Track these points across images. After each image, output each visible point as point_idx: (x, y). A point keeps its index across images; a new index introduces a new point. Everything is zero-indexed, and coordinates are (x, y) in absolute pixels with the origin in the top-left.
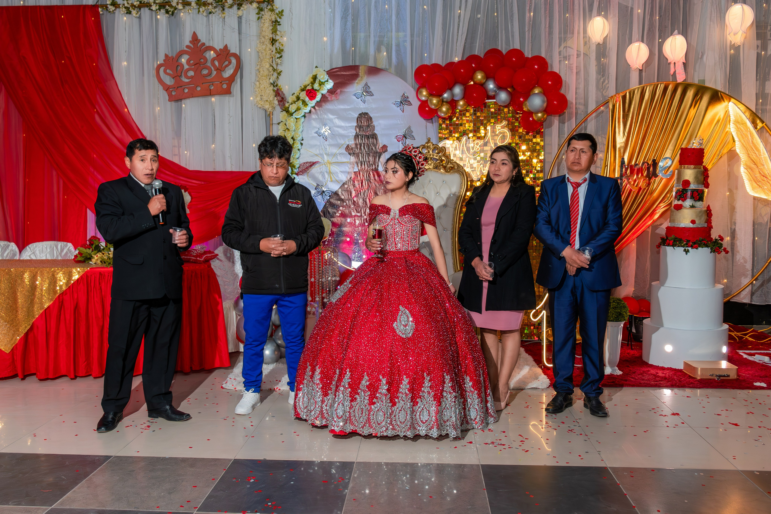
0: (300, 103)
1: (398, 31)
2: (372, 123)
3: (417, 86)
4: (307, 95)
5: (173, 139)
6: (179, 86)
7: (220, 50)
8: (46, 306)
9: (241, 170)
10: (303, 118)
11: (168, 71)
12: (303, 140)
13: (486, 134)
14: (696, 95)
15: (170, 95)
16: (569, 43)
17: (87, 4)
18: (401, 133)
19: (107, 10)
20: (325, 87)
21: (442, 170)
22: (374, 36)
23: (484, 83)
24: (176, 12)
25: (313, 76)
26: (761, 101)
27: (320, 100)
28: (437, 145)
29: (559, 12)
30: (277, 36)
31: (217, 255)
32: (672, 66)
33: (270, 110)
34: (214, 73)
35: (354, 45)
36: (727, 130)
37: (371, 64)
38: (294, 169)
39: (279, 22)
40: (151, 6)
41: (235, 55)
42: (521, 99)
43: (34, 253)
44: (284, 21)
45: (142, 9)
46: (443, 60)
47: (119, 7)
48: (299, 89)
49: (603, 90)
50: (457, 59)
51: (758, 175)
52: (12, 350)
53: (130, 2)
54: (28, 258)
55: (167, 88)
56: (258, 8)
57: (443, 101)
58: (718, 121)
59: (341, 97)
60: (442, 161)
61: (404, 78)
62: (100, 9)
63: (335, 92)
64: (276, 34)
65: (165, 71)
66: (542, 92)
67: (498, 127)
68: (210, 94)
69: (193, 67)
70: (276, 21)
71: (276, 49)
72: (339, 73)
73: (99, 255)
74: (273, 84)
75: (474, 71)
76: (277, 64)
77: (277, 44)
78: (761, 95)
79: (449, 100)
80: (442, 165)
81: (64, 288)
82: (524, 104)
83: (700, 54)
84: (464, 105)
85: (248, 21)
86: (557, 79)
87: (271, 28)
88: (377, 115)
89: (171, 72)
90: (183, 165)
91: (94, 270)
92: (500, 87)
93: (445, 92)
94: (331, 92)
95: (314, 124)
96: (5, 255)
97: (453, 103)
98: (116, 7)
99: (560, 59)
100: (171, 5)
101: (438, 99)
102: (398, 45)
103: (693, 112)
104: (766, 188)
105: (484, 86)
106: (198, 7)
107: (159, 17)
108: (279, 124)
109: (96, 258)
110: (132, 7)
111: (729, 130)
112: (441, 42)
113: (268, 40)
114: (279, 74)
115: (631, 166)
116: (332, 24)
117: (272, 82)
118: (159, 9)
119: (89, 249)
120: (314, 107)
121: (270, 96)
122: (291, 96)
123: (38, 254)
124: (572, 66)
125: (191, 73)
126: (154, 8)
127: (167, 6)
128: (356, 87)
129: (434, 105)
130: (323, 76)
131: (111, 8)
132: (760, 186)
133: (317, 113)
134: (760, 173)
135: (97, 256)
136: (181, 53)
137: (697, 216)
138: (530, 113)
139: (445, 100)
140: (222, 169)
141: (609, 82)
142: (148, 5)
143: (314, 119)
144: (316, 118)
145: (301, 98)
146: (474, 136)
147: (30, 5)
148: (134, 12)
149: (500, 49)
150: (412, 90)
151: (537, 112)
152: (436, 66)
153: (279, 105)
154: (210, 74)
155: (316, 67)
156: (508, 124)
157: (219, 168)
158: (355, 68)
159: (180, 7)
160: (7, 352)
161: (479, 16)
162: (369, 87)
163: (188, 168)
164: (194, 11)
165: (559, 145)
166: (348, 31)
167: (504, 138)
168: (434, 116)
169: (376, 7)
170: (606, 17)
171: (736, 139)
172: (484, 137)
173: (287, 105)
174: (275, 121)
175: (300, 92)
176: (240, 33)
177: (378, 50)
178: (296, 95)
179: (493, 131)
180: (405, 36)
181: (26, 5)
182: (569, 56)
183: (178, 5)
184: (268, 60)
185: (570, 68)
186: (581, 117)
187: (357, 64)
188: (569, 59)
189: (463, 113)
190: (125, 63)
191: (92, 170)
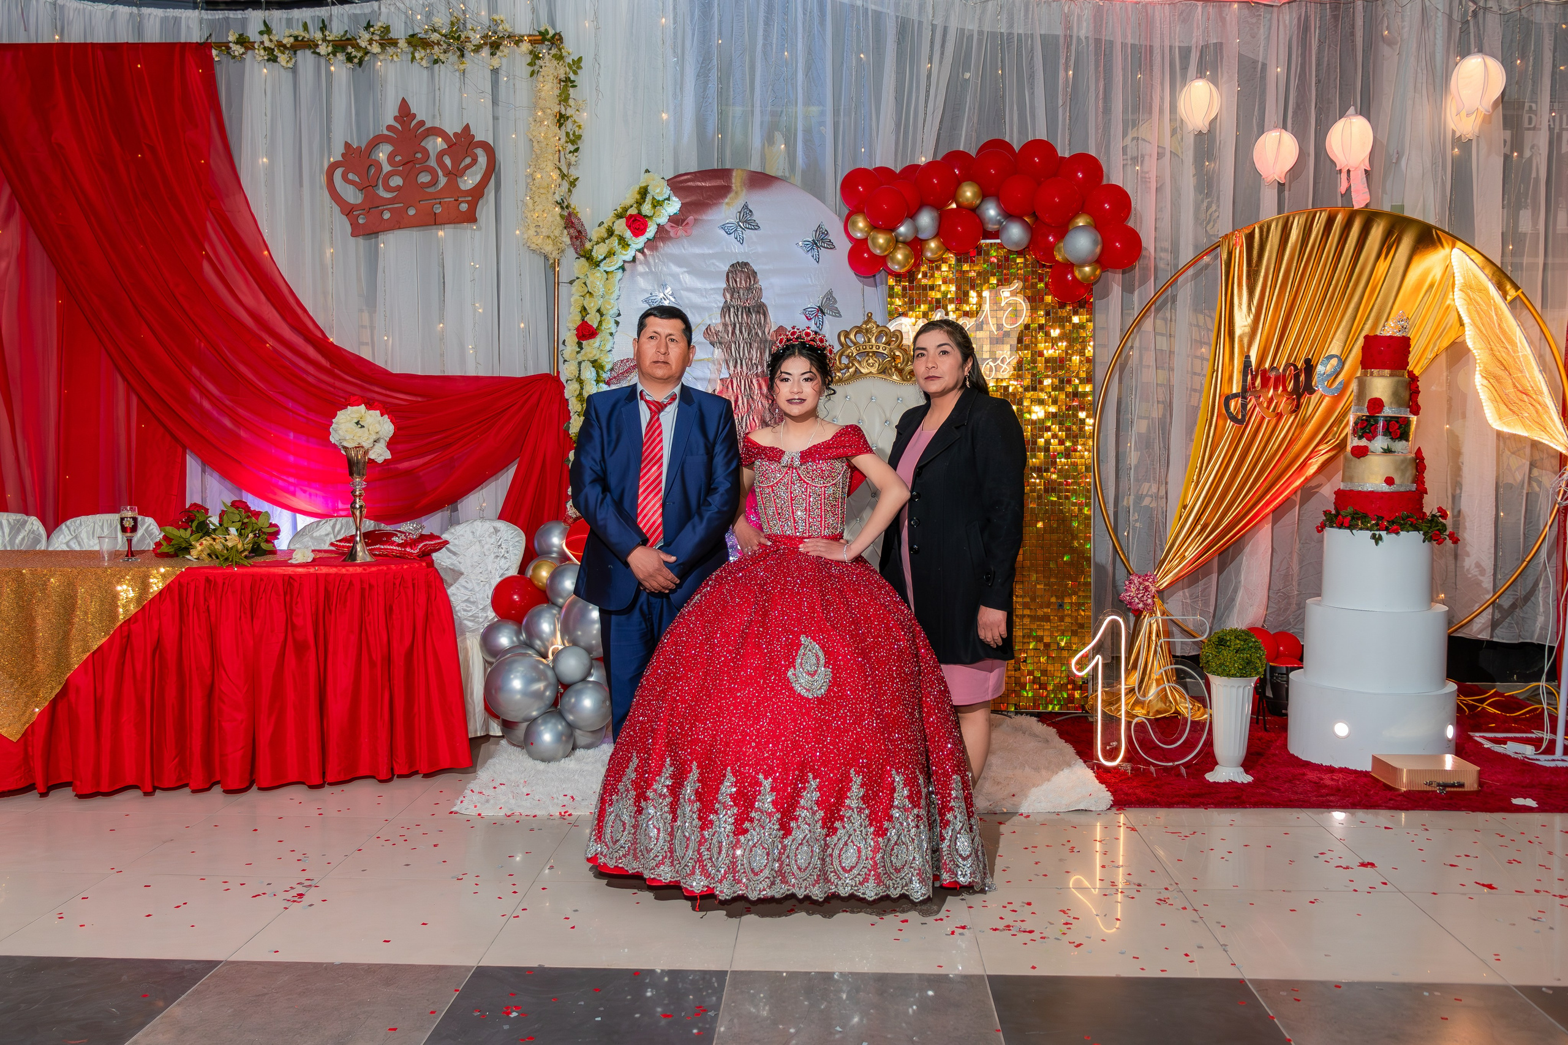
0: (614, 242)
1: (808, 102)
2: (756, 282)
3: (847, 212)
4: (629, 226)
5: (361, 311)
6: (372, 205)
7: (455, 134)
8: (94, 646)
9: (496, 374)
10: (621, 271)
11: (351, 176)
12: (619, 315)
13: (980, 305)
14: (1388, 235)
15: (355, 225)
16: (1143, 131)
17: (189, 41)
18: (814, 302)
19: (229, 53)
20: (663, 211)
21: (895, 377)
22: (762, 112)
23: (978, 206)
24: (366, 58)
25: (640, 188)
26: (1511, 247)
27: (654, 237)
28: (885, 327)
29: (1124, 69)
30: (569, 109)
31: (446, 542)
32: (1344, 176)
33: (553, 255)
34: (443, 181)
35: (722, 128)
36: (1448, 302)
37: (755, 166)
38: (601, 372)
39: (574, 81)
40: (317, 46)
41: (484, 145)
42: (1051, 239)
43: (76, 537)
44: (583, 79)
45: (299, 52)
46: (896, 161)
47: (253, 48)
48: (612, 214)
49: (1208, 223)
50: (923, 159)
51: (1511, 390)
52: (24, 733)
53: (275, 38)
54: (65, 548)
55: (348, 210)
56: (531, 52)
57: (897, 241)
58: (1431, 286)
59: (695, 231)
60: (894, 358)
61: (821, 197)
62: (214, 52)
63: (684, 220)
64: (567, 106)
65: (345, 177)
66: (1092, 223)
67: (1005, 293)
68: (433, 221)
69: (401, 168)
70: (568, 80)
71: (567, 134)
72: (689, 184)
73: (206, 541)
74: (560, 204)
75: (958, 183)
76: (569, 165)
77: (569, 125)
78: (1511, 236)
79: (910, 238)
80: (896, 367)
81: (133, 610)
82: (1056, 248)
83: (1395, 156)
84: (938, 248)
85: (511, 77)
86: (1121, 200)
87: (557, 92)
88: (767, 267)
89: (358, 180)
90: (380, 362)
91: (195, 571)
92: (1010, 214)
93: (900, 222)
94: (676, 220)
95: (642, 282)
96: (17, 541)
97: (916, 245)
98: (247, 49)
99: (1125, 162)
100: (358, 44)
101: (888, 236)
102: (808, 131)
103: (1382, 266)
104: (1527, 415)
105: (978, 212)
106: (412, 49)
107: (332, 68)
108: (571, 282)
109: (199, 548)
110: (279, 49)
111: (1452, 303)
112: (893, 126)
113: (551, 118)
114: (573, 184)
115: (1264, 372)
116: (678, 87)
117: (559, 200)
118: (334, 53)
119: (186, 529)
120: (641, 251)
121: (553, 228)
122: (597, 228)
123: (86, 540)
124: (1147, 175)
125: (396, 181)
126: (323, 49)
127: (350, 47)
128: (726, 212)
129: (880, 247)
130: (660, 190)
131: (237, 50)
132: (1514, 412)
133: (647, 263)
134: (1515, 386)
135: (201, 543)
136: (376, 141)
137: (1397, 469)
138: (1069, 266)
139: (901, 238)
140: (457, 372)
141: (1218, 206)
142: (311, 43)
143: (642, 275)
144: (646, 273)
145: (616, 232)
146: (957, 309)
147: (73, 41)
148: (283, 59)
149: (1007, 139)
150: (836, 218)
151: (1082, 265)
152: (883, 171)
153: (573, 244)
154: (434, 181)
155: (647, 171)
156: (1024, 288)
157: (453, 370)
158: (724, 174)
159: (375, 48)
160: (15, 738)
161: (967, 75)
162: (751, 211)
163: (389, 369)
164: (404, 57)
165: (1121, 330)
166: (710, 101)
167: (1016, 313)
168: (880, 271)
169: (765, 53)
170: (1214, 81)
171: (1466, 320)
172: (977, 313)
173: (588, 245)
174: (564, 278)
175: (614, 219)
176: (495, 102)
177: (769, 140)
178: (606, 225)
179: (996, 302)
180: (823, 113)
181: (66, 41)
182: (1143, 156)
183: (370, 44)
184: (551, 157)
185: (1144, 180)
186: (1165, 277)
187: (728, 166)
188: (1142, 162)
189: (935, 264)
190: (265, 160)
191: (196, 372)
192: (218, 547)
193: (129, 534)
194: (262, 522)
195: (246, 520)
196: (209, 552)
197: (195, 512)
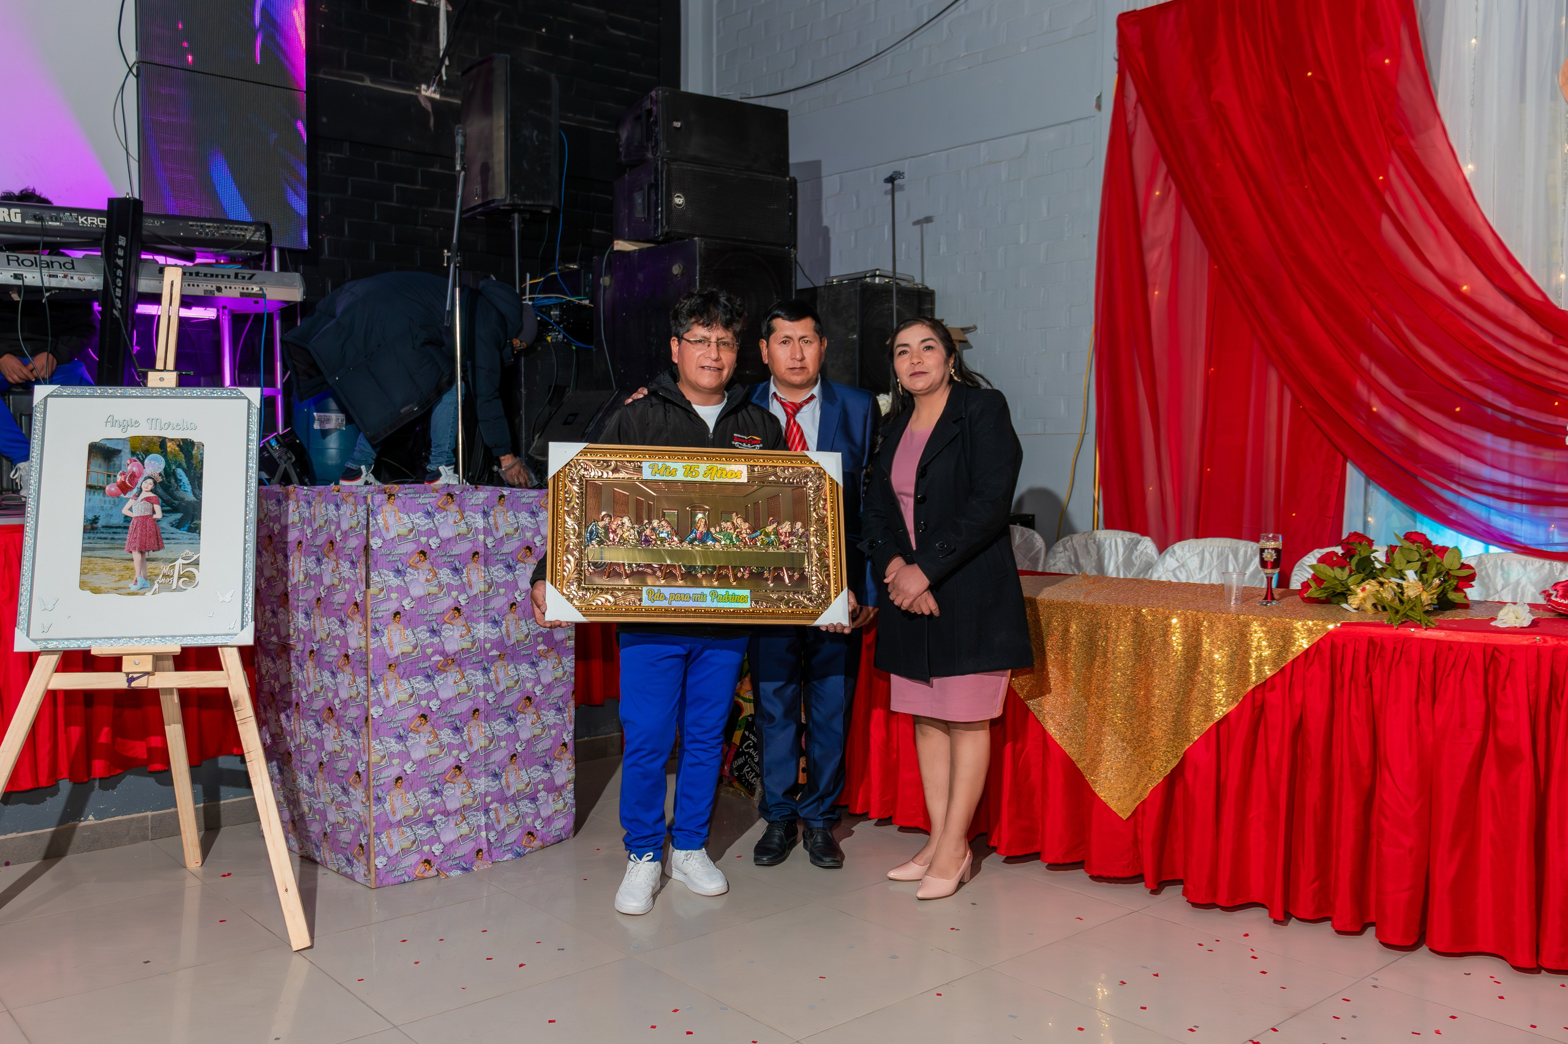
8: (1219, 713)
52: (1134, 813)
73: (1371, 586)
81: (1268, 672)
91: (1353, 629)
109: (1361, 595)
119: (1342, 568)
135: (1364, 590)
160: (1124, 816)
191: (1364, 360)
192: (1387, 595)
193: (1269, 571)
194: (1448, 561)
195: (1427, 559)
196: (1374, 601)
197: (1356, 545)
